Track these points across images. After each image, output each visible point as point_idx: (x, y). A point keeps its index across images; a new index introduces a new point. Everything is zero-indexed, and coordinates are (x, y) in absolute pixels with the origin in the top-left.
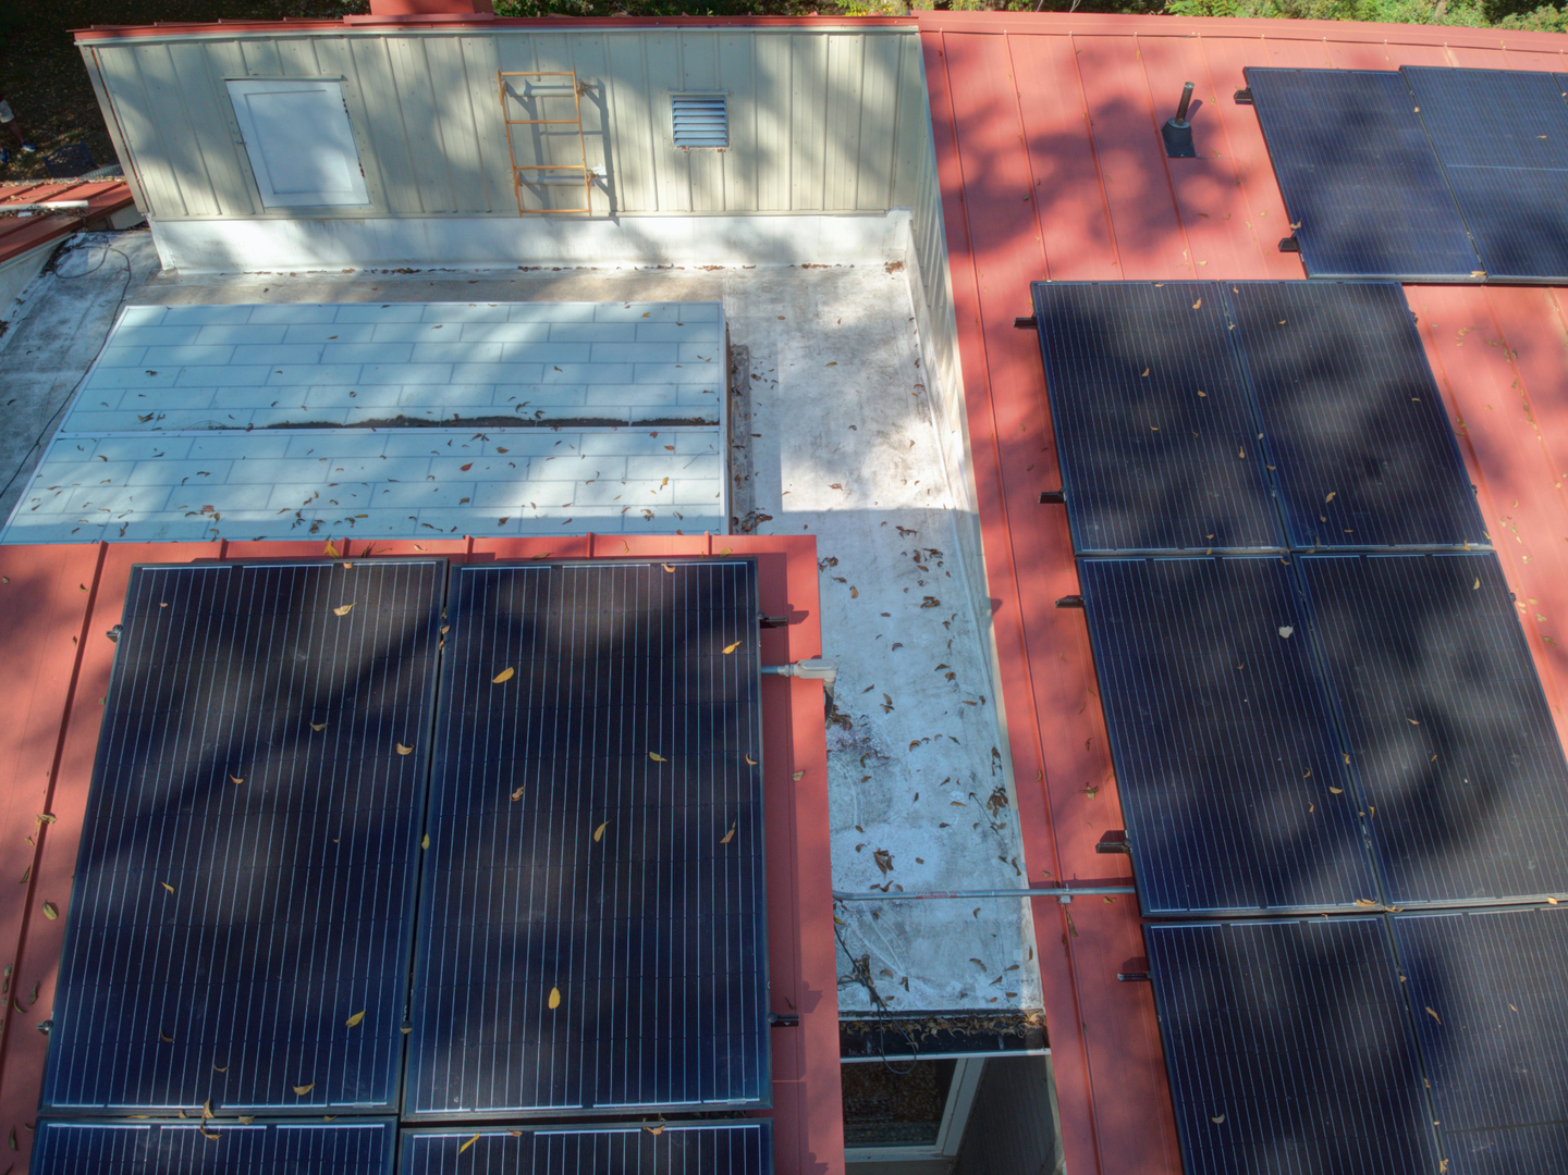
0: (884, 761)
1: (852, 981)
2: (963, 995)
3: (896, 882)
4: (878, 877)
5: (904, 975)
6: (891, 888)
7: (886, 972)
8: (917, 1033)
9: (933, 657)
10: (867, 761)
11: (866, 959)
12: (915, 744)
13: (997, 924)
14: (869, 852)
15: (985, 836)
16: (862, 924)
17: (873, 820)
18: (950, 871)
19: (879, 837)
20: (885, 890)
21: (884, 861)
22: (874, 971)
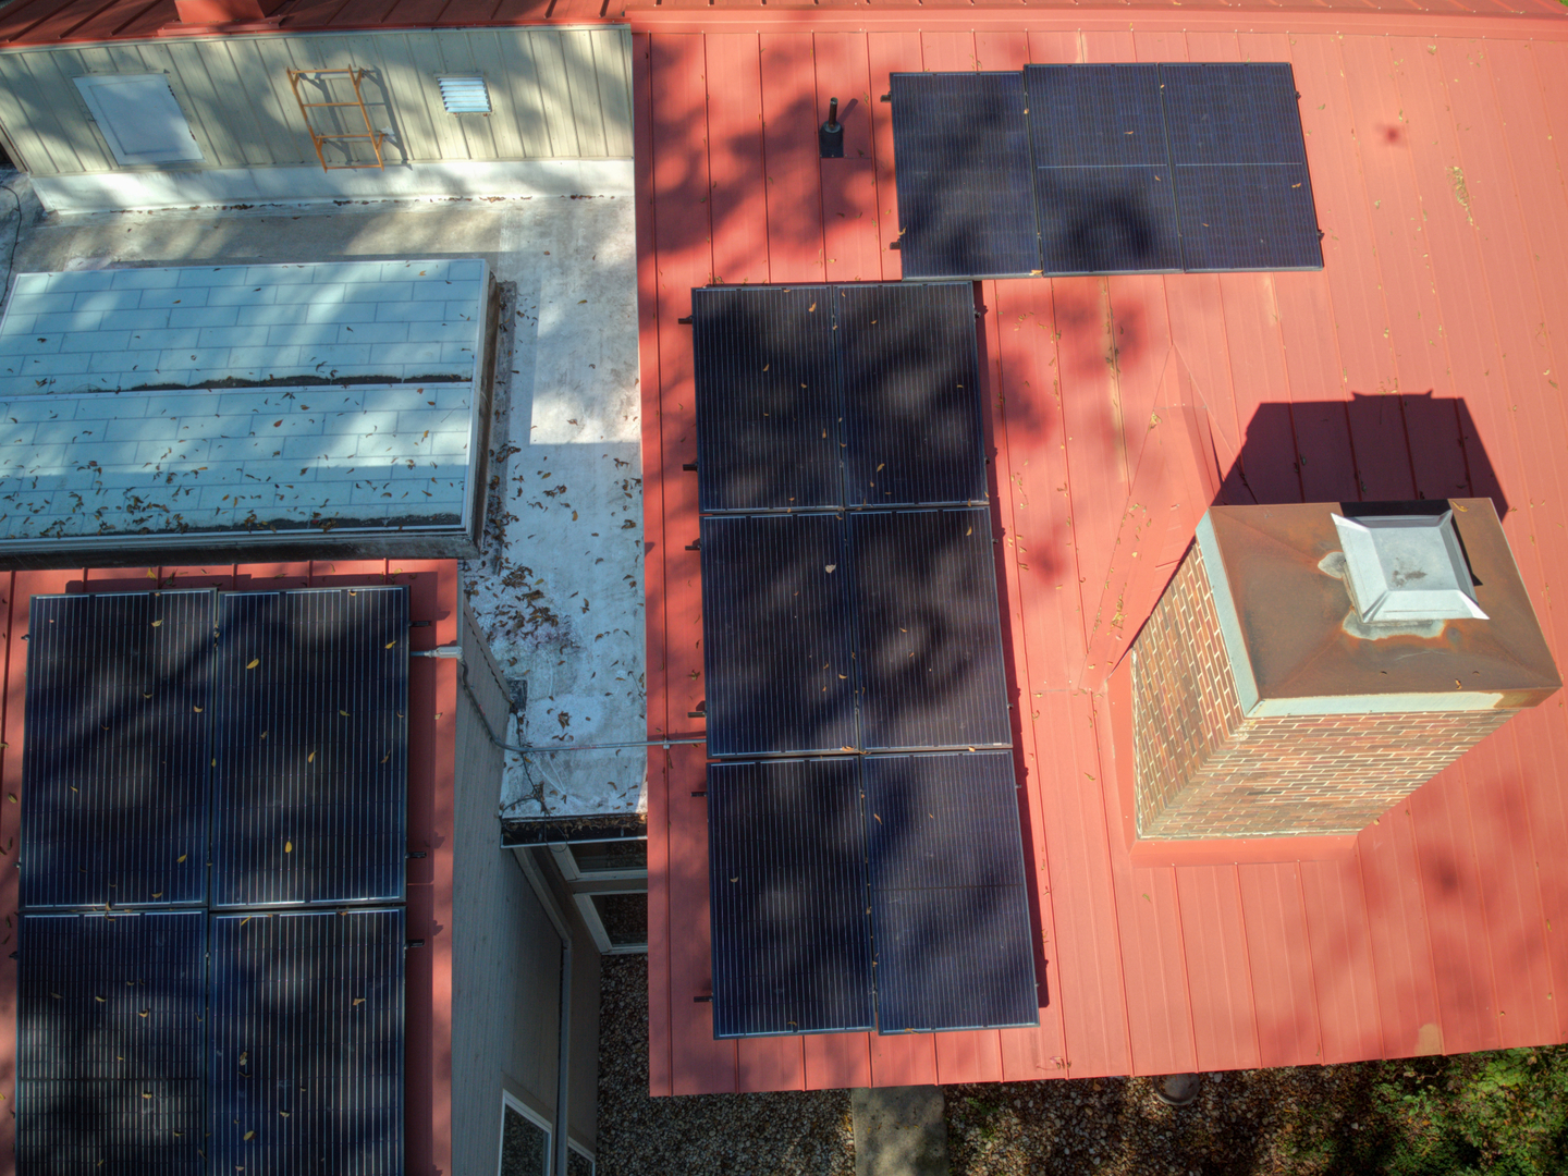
0: (576, 649)
1: (531, 798)
2: (600, 805)
3: (570, 734)
4: (559, 731)
5: (564, 793)
6: (566, 738)
7: (554, 792)
8: (569, 828)
9: (623, 569)
10: (565, 650)
11: (542, 785)
12: (599, 636)
13: (629, 759)
14: (555, 714)
15: (634, 700)
16: (543, 762)
17: (562, 692)
18: (606, 726)
19: (564, 703)
20: (561, 739)
21: (564, 719)
22: (546, 791)
